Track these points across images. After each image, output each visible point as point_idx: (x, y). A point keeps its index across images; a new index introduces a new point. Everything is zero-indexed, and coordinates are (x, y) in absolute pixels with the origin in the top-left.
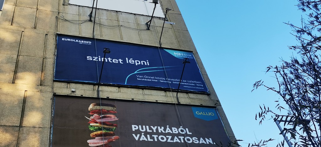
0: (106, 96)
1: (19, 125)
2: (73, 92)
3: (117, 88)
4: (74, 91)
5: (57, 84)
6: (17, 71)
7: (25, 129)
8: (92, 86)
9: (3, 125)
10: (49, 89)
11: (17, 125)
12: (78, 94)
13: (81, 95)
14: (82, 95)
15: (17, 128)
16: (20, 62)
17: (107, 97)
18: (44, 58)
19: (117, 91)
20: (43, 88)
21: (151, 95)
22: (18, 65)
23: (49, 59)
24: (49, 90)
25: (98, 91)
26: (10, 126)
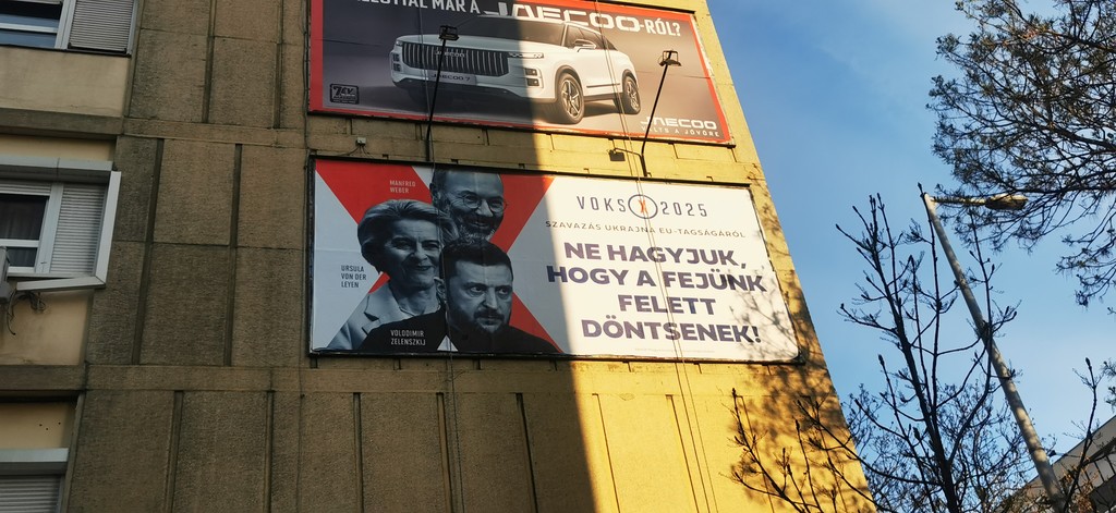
0: (450, 157)
1: (228, 243)
2: (361, 145)
3: (479, 132)
4: (363, 140)
5: (318, 124)
6: (210, 85)
7: (244, 254)
8: (412, 128)
9: (188, 241)
10: (298, 139)
11: (222, 242)
12: (375, 150)
13: (384, 156)
14: (387, 156)
15: (224, 252)
16: (215, 56)
17: (453, 160)
18: (282, 43)
19: (480, 141)
20: (283, 135)
21: (572, 152)
22: (211, 68)
23: (293, 48)
24: (296, 142)
25: (427, 143)
26: (205, 245)
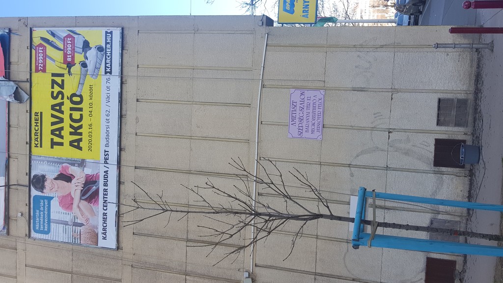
0: (25, 176)
1: (71, 275)
3: (11, 160)
4: (21, 214)
12: (24, 209)
14: (26, 204)
15: (74, 277)
19: (16, 160)
21: (18, 117)
